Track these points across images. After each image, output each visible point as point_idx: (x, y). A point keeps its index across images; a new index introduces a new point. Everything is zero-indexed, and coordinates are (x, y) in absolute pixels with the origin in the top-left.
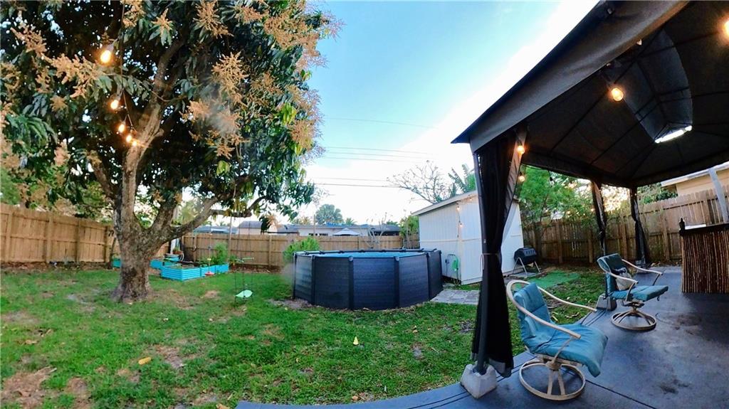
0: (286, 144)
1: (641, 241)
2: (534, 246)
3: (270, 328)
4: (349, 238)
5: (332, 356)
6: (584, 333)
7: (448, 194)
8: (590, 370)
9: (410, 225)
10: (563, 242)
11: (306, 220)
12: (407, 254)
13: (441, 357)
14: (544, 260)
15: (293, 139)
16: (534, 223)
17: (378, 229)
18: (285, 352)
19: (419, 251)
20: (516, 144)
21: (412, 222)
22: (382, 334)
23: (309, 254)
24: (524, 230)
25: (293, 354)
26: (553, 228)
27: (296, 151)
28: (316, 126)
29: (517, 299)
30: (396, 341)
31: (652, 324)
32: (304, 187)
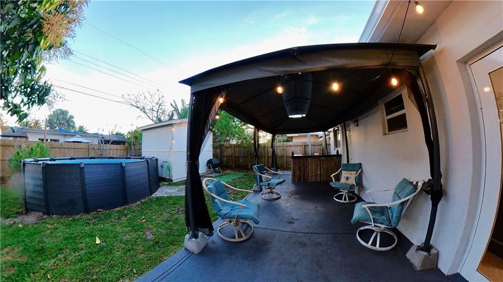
0: (34, 33)
1: (274, 159)
2: (219, 158)
3: (7, 253)
4: (81, 145)
5: (81, 261)
6: (248, 204)
7: (167, 118)
8: (254, 222)
9: (135, 137)
10: (235, 157)
11: (37, 123)
12: (132, 161)
13: (167, 235)
14: (225, 166)
15: (44, 30)
16: (220, 145)
17: (108, 139)
18: (34, 273)
19: (141, 159)
20: (220, 96)
21: (137, 135)
22: (119, 229)
23: (38, 161)
24: (214, 148)
25: (43, 272)
26: (230, 149)
27: (41, 44)
28: (73, 26)
29: (209, 189)
30: (131, 232)
31: (279, 196)
32: (40, 86)
